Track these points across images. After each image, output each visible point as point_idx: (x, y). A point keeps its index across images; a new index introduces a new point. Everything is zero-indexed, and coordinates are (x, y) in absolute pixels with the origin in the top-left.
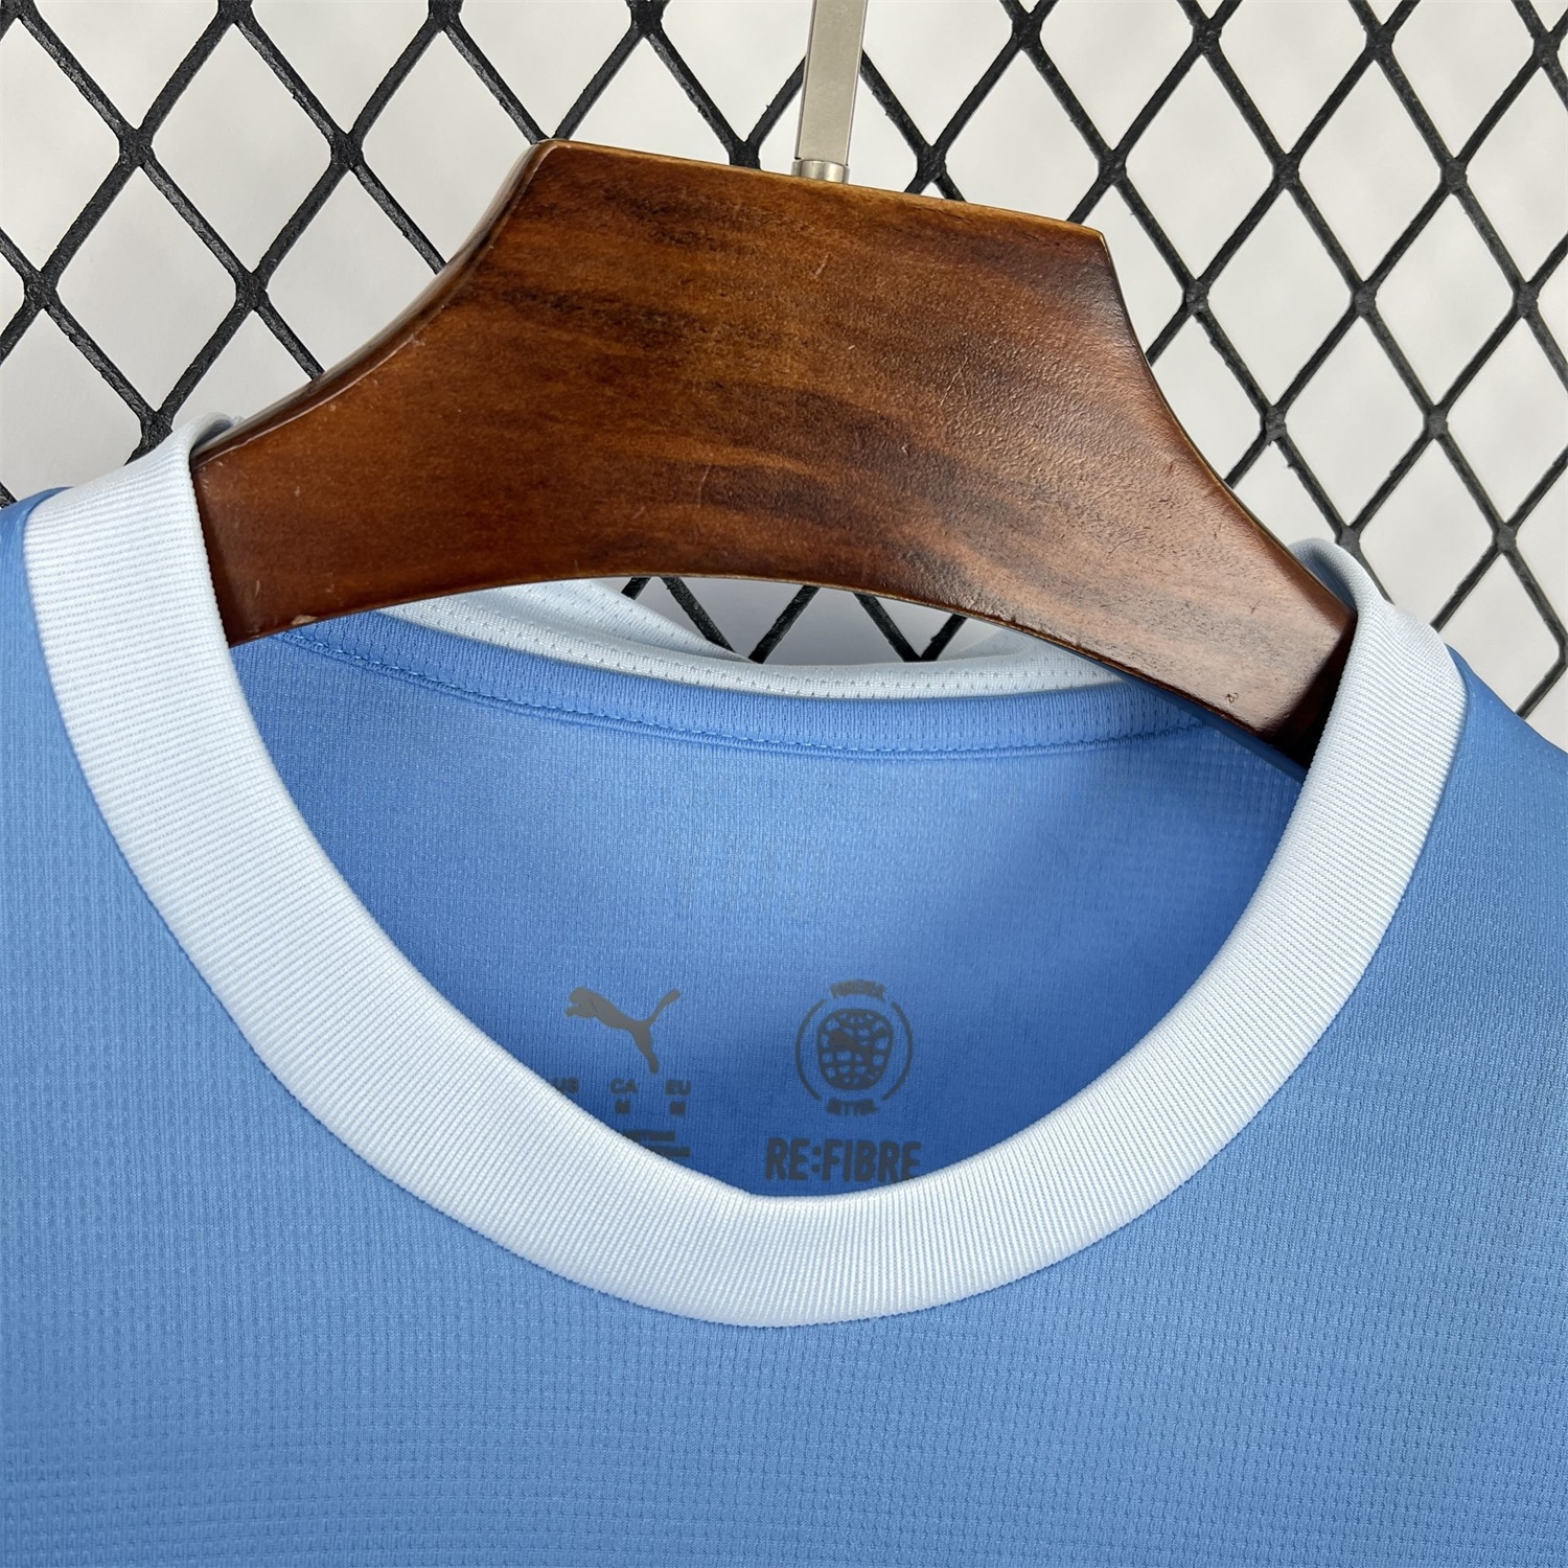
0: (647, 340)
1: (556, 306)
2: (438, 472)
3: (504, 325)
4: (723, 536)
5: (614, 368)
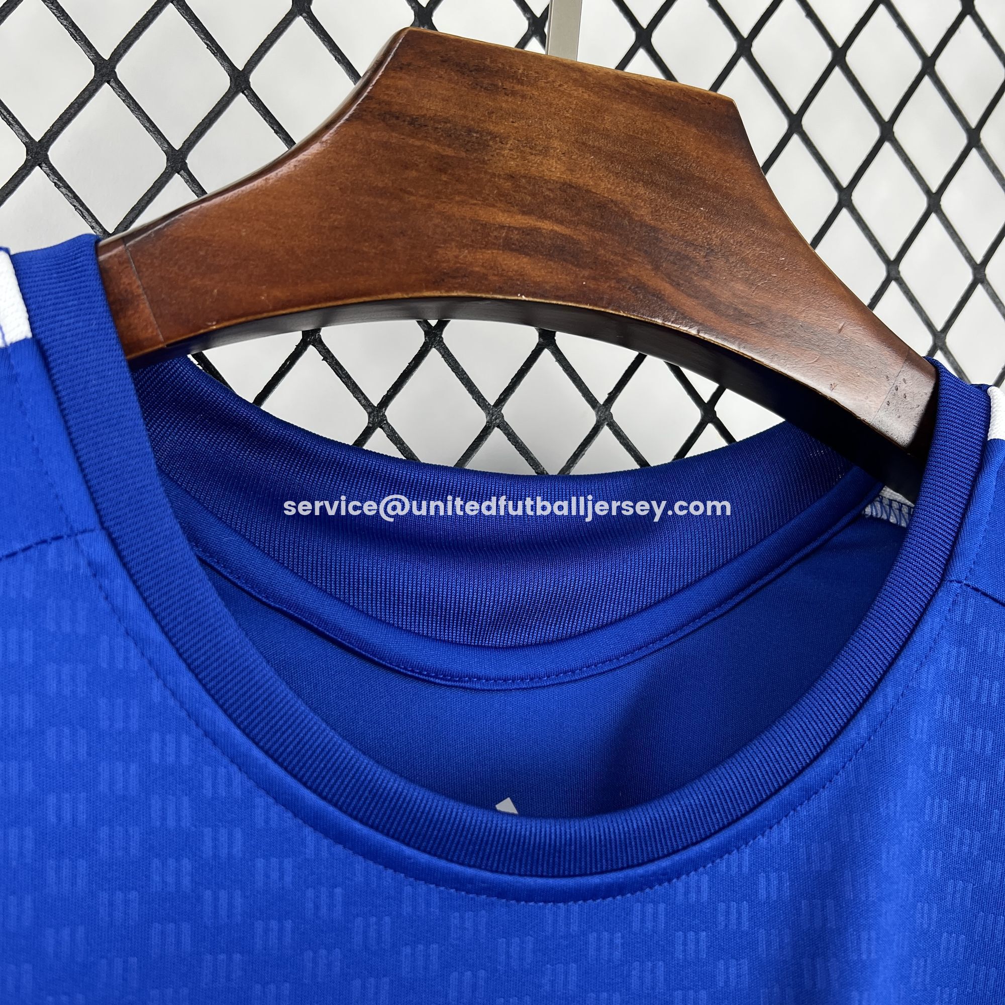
0: (468, 147)
1: (410, 124)
2: (336, 223)
3: (378, 134)
4: (516, 271)
5: (446, 163)
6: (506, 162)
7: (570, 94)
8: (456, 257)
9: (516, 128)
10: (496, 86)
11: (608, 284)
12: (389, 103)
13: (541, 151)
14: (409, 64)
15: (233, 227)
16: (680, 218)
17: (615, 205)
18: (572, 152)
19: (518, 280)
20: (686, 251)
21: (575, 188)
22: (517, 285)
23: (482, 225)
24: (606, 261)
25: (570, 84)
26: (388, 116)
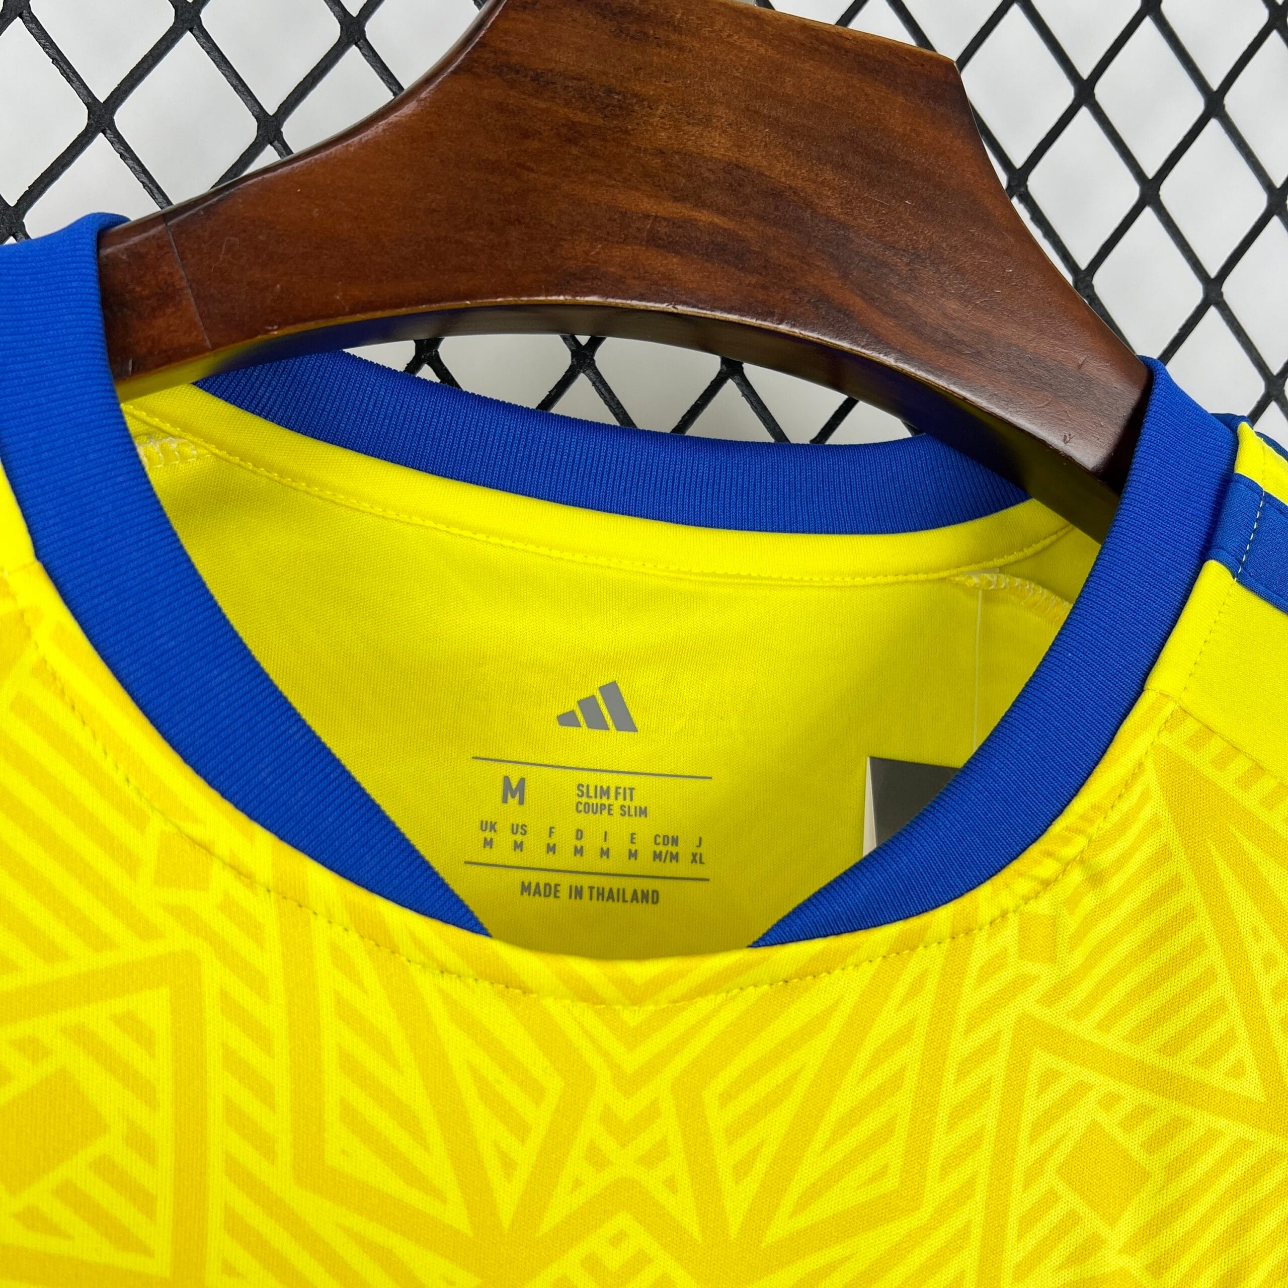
6: (655, 134)
7: (741, 47)
8: (587, 253)
9: (669, 89)
10: (645, 34)
11: (781, 295)
12: (506, 53)
13: (701, 120)
15: (303, 206)
16: (878, 212)
17: (794, 193)
18: (741, 123)
20: (883, 256)
21: (744, 169)
22: (664, 291)
23: (621, 213)
24: (780, 265)
25: (742, 34)
26: (505, 70)
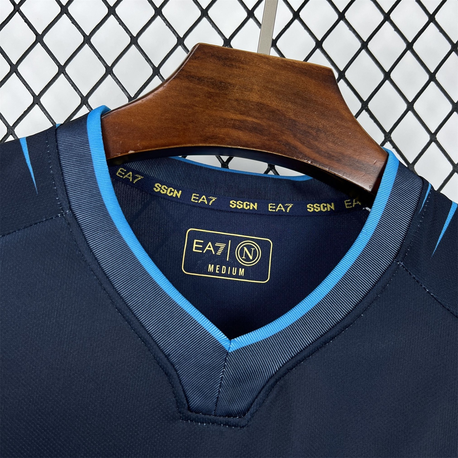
0: (220, 89)
1: (198, 80)
2: (167, 118)
3: (186, 84)
4: (237, 137)
5: (211, 95)
14: (199, 57)
19: (237, 140)
